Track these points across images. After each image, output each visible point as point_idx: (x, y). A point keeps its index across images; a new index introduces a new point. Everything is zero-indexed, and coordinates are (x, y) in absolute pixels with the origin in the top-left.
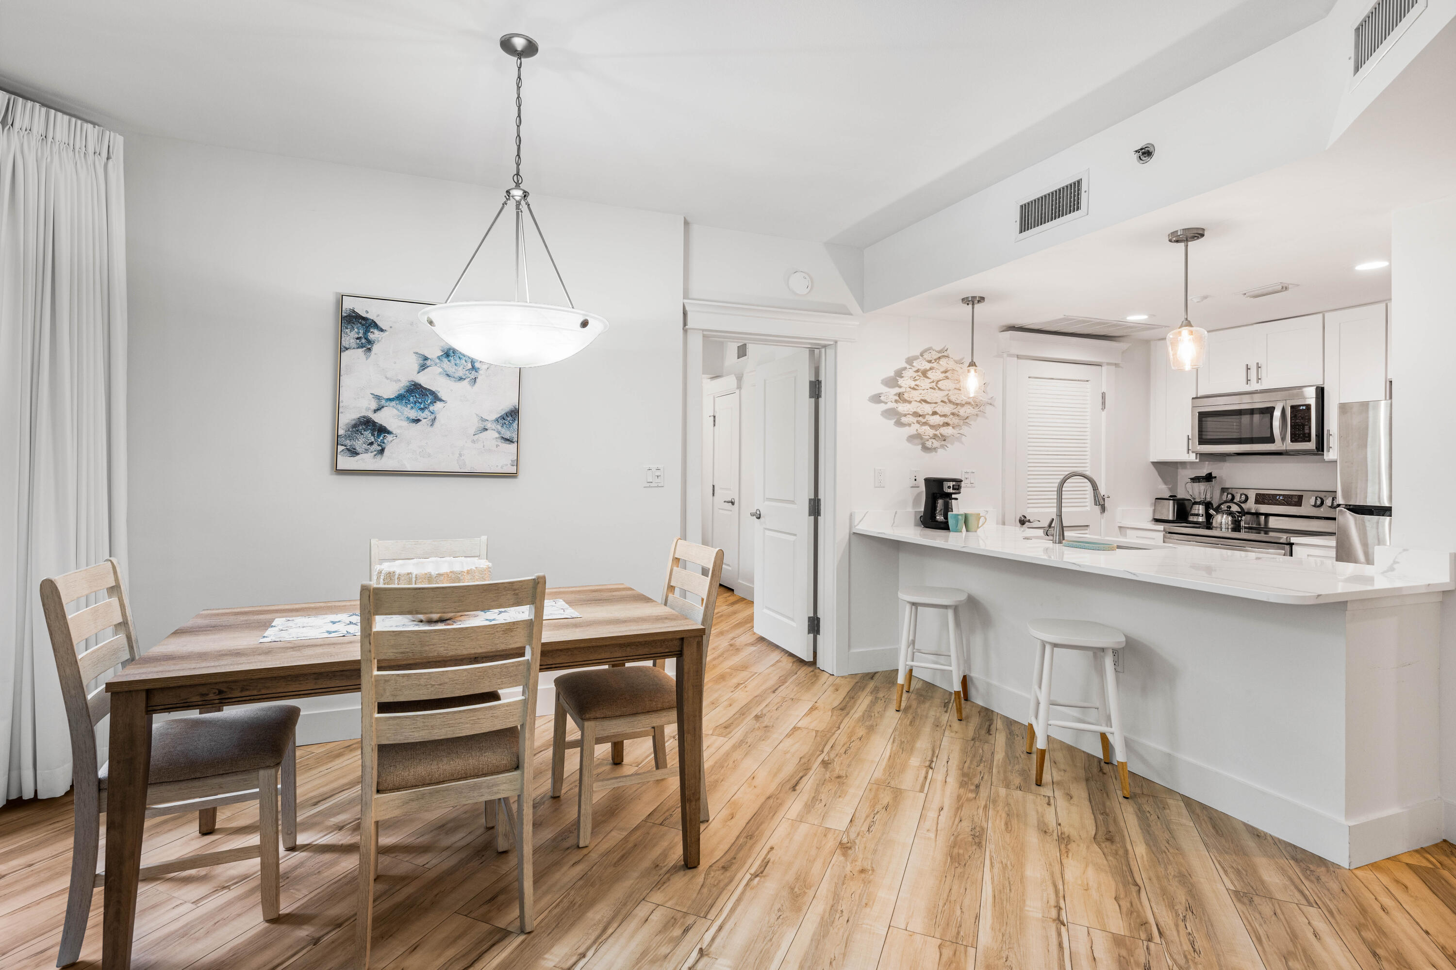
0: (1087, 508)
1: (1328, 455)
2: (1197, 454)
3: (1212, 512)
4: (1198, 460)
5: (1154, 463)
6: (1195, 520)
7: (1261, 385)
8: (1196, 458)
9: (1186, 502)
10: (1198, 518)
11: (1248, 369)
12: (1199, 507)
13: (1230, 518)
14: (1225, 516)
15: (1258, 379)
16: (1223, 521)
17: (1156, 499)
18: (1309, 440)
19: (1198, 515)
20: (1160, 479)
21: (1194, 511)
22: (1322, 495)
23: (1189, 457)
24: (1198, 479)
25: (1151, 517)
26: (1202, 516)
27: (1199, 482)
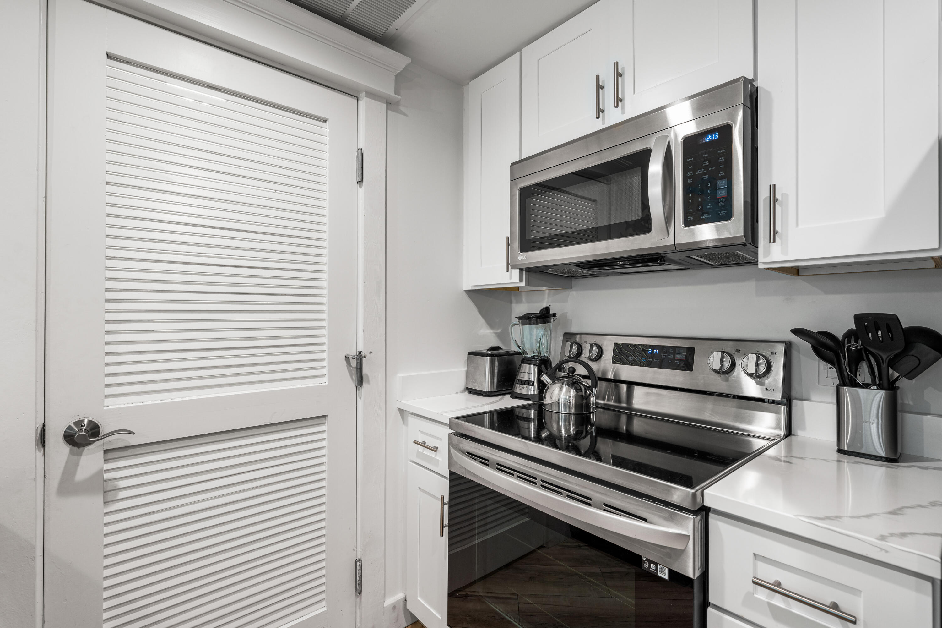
0: (325, 380)
1: (768, 253)
2: (521, 270)
3: (545, 378)
4: (523, 284)
5: (468, 292)
6: (524, 392)
7: (623, 112)
8: (521, 280)
9: (516, 358)
10: (528, 390)
11: (600, 87)
12: (530, 368)
13: (573, 393)
14: (565, 388)
15: (619, 100)
16: (562, 397)
17: (470, 353)
18: (728, 216)
19: (528, 383)
20: (481, 320)
21: (523, 376)
22: (729, 347)
23: (511, 278)
24: (529, 318)
25: (462, 385)
26: (533, 385)
27: (530, 324)
